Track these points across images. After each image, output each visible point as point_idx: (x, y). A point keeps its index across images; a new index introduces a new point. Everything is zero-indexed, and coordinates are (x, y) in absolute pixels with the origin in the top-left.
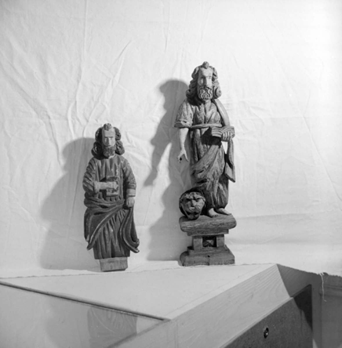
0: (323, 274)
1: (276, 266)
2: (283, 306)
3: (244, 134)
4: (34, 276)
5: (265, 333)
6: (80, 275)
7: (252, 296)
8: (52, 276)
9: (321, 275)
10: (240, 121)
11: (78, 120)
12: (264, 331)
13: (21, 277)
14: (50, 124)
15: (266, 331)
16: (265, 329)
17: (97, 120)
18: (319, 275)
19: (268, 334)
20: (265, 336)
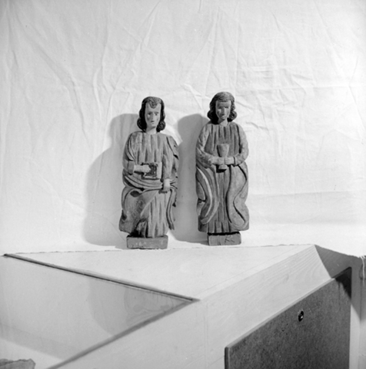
0: (364, 258)
1: (314, 247)
2: (320, 289)
3: (284, 105)
4: (57, 252)
5: (300, 317)
6: (106, 251)
7: (287, 278)
8: (76, 252)
9: (361, 258)
10: (280, 90)
11: (104, 87)
12: (298, 315)
13: (44, 252)
14: (74, 90)
15: (301, 315)
16: (299, 313)
17: (124, 88)
18: (360, 259)
19: (303, 316)
20: (300, 320)
